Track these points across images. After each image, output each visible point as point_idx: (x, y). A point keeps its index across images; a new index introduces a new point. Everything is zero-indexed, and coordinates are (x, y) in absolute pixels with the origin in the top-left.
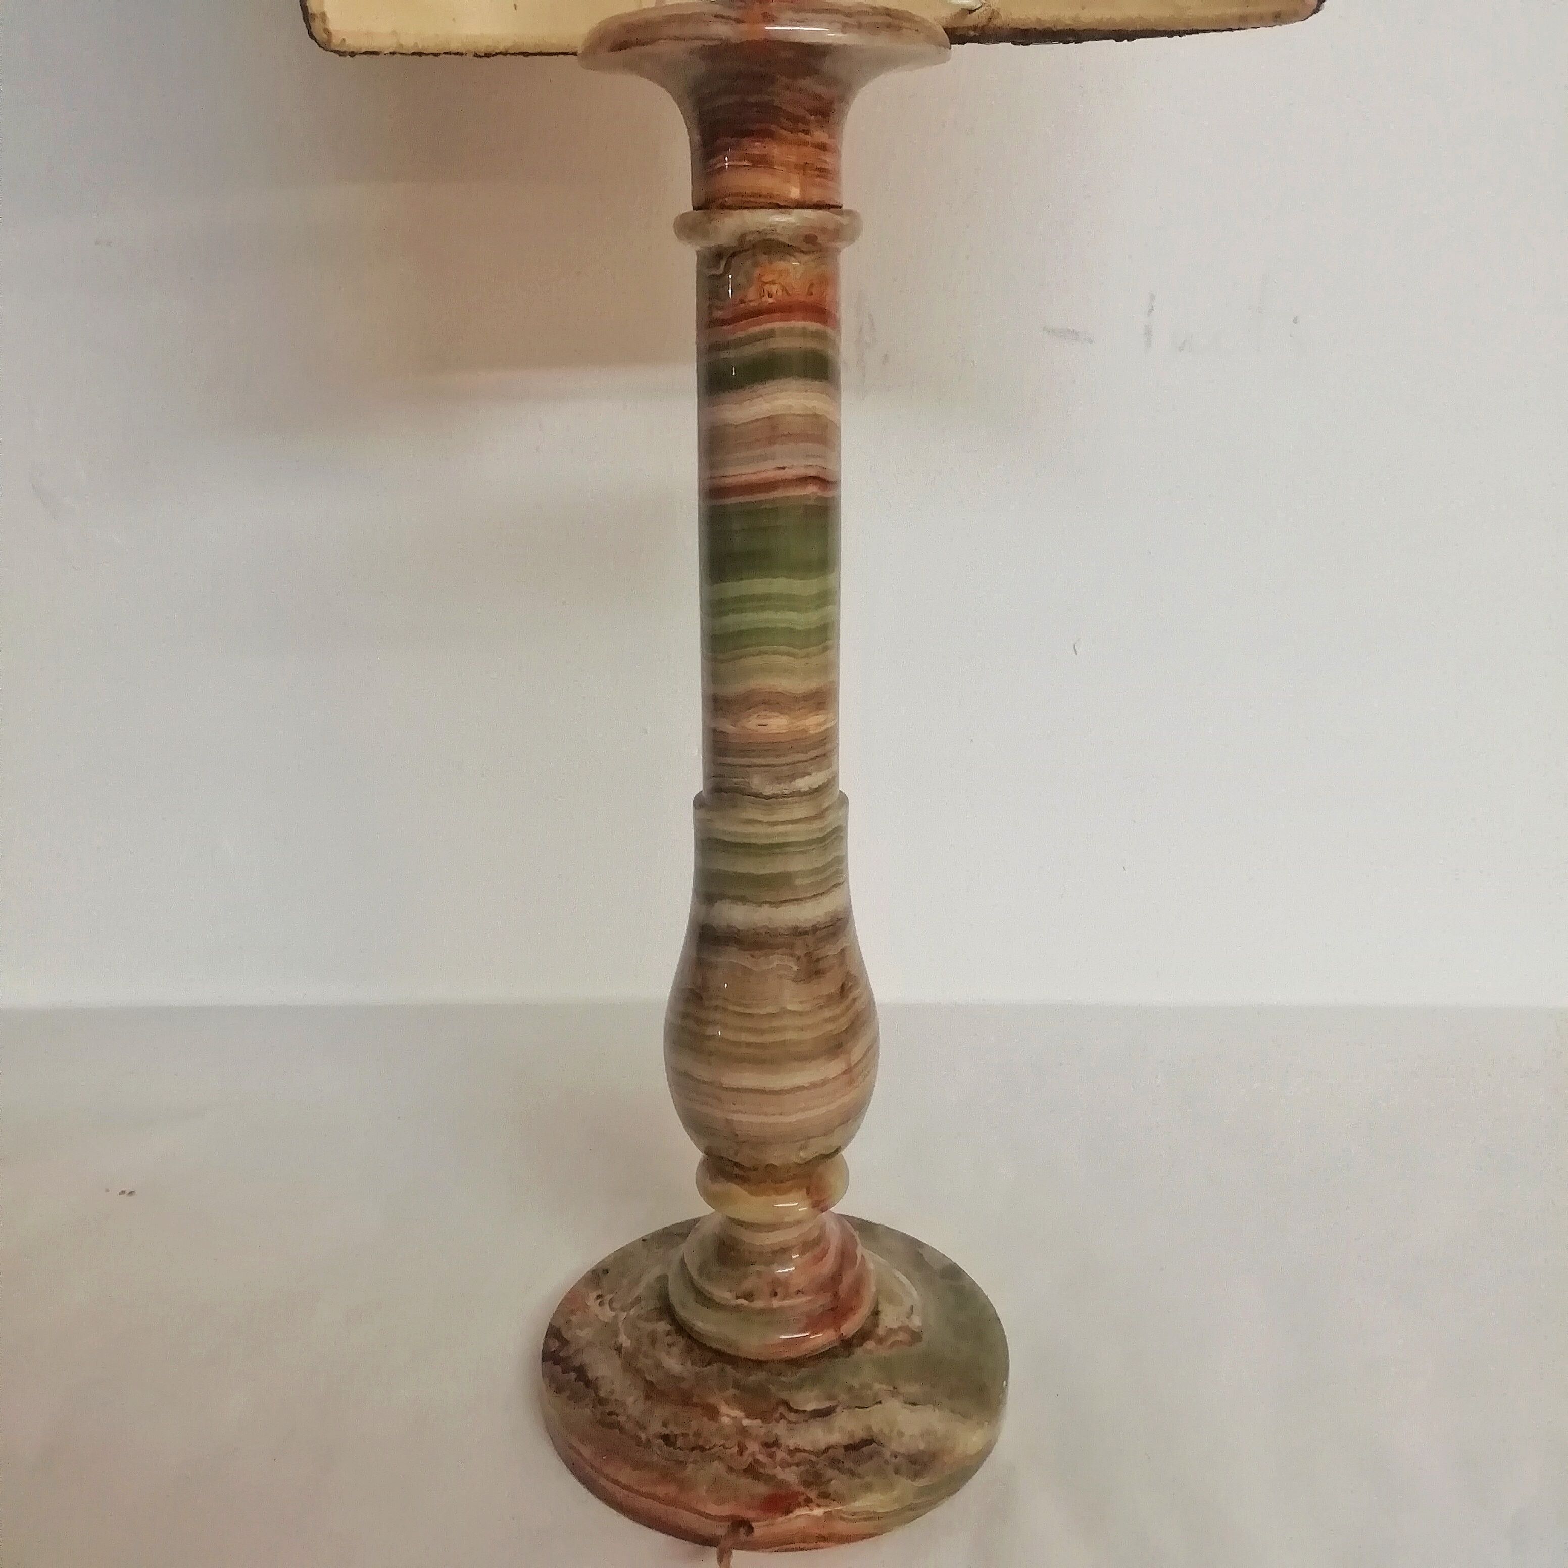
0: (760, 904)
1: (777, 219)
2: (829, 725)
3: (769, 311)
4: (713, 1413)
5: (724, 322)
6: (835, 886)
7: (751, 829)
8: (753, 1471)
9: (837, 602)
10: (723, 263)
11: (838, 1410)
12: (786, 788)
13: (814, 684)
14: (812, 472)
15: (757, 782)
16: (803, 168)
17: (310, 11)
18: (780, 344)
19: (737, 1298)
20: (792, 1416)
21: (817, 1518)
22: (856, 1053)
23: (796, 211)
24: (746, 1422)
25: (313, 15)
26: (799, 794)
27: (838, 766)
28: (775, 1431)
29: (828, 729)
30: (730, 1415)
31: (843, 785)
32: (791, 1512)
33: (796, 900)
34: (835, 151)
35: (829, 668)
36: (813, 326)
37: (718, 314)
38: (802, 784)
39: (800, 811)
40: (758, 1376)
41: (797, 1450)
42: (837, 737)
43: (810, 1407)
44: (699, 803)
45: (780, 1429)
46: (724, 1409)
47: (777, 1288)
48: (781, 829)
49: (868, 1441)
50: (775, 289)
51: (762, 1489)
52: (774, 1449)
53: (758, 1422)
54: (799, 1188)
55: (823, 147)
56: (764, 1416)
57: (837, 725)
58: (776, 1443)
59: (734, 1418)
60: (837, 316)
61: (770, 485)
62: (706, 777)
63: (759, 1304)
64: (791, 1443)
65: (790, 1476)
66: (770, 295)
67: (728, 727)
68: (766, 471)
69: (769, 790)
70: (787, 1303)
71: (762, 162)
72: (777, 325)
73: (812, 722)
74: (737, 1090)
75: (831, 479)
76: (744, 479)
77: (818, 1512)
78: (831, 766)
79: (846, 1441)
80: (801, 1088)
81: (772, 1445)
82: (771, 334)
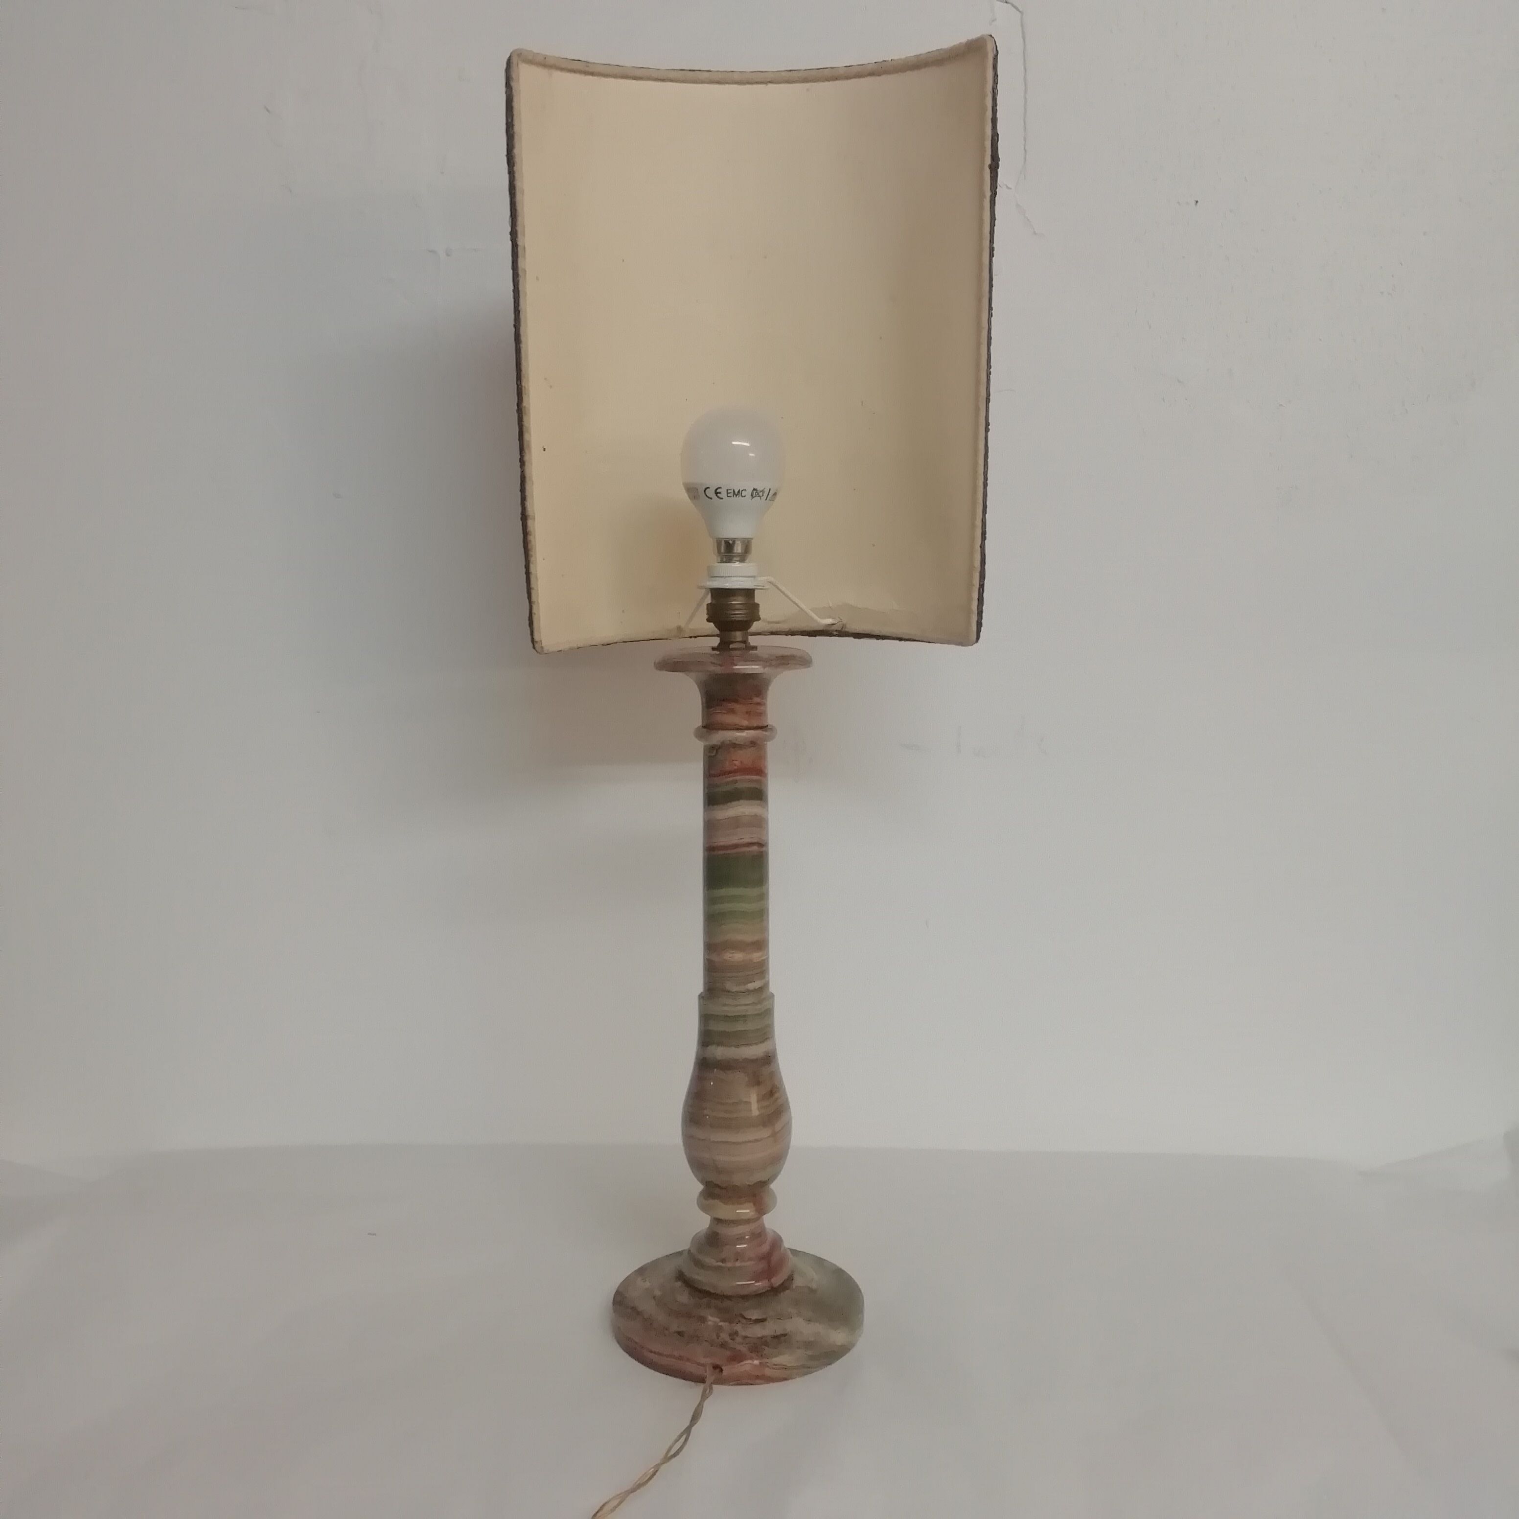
0: (730, 1046)
1: (738, 734)
2: (763, 958)
3: (735, 772)
4: (703, 1320)
5: (715, 776)
6: (766, 1039)
7: (726, 1008)
8: (723, 1345)
9: (768, 899)
10: (715, 751)
11: (769, 1319)
12: (742, 988)
13: (756, 938)
14: (755, 840)
15: (729, 986)
16: (749, 713)
17: (535, 640)
18: (739, 786)
19: (717, 1262)
20: (745, 1321)
21: (756, 1366)
22: (778, 1126)
23: (746, 731)
24: (720, 1324)
25: (537, 642)
26: (749, 992)
27: (768, 978)
28: (735, 1328)
29: (762, 960)
30: (712, 1320)
31: (772, 988)
32: (742, 1361)
33: (747, 1045)
34: (764, 704)
35: (764, 930)
36: (755, 777)
37: (712, 772)
38: (751, 986)
39: (750, 1000)
40: (727, 1303)
41: (746, 1337)
42: (768, 964)
43: (754, 1318)
44: (701, 997)
45: (738, 1327)
46: (710, 1318)
47: (738, 1256)
48: (739, 1008)
49: (785, 1335)
50: (737, 763)
51: (728, 1353)
52: (735, 1336)
53: (727, 1324)
54: (750, 1202)
55: (759, 704)
56: (730, 1321)
57: (768, 959)
58: (736, 1333)
59: (715, 1322)
60: (766, 772)
61: (736, 846)
62: (705, 983)
63: (729, 1265)
64: (744, 1334)
65: (744, 1349)
66: (735, 765)
67: (715, 958)
68: (734, 840)
69: (735, 989)
70: (744, 1264)
71: (732, 711)
72: (738, 778)
73: (756, 956)
74: (718, 1142)
75: (763, 843)
76: (722, 844)
77: (756, 1362)
78: (764, 978)
79: (772, 1333)
80: (750, 1142)
81: (733, 1335)
82: (736, 781)
